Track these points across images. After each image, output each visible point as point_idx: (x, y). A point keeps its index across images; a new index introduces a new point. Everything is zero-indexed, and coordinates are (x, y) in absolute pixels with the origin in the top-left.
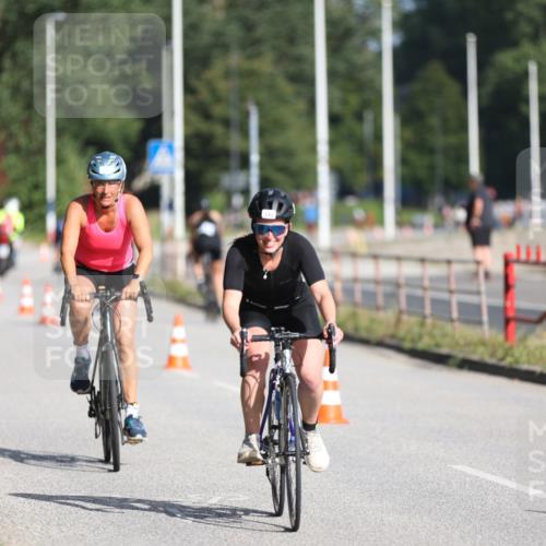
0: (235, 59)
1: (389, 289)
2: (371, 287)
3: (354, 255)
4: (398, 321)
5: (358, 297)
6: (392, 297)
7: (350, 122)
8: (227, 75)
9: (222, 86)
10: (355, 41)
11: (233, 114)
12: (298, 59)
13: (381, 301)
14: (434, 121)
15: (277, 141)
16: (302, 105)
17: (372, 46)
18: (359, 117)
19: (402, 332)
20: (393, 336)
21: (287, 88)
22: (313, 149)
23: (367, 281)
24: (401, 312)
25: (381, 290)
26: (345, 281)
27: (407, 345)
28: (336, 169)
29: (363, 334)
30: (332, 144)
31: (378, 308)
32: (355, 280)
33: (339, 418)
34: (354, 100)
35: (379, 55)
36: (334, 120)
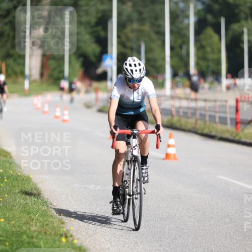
0: (135, 26)
1: (193, 111)
2: (186, 110)
3: (180, 98)
4: (196, 123)
5: (181, 114)
6: (194, 114)
7: (177, 50)
8: (132, 31)
9: (131, 35)
10: (180, 19)
11: (134, 46)
12: (159, 26)
13: (190, 115)
14: (208, 49)
15: (151, 56)
16: (159, 43)
17: (186, 21)
18: (181, 47)
19: (198, 127)
20: (194, 128)
21: (154, 36)
22: (164, 59)
23: (184, 108)
24: (197, 120)
25: (190, 111)
26: (176, 108)
27: (199, 131)
28: (172, 67)
29: (183, 127)
30: (171, 57)
31: (188, 118)
32: (180, 107)
33: (175, 158)
34: (179, 41)
35: (189, 25)
36: (172, 48)
